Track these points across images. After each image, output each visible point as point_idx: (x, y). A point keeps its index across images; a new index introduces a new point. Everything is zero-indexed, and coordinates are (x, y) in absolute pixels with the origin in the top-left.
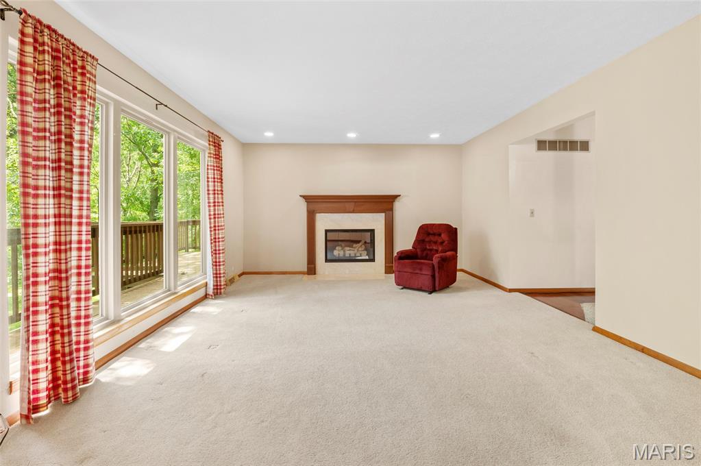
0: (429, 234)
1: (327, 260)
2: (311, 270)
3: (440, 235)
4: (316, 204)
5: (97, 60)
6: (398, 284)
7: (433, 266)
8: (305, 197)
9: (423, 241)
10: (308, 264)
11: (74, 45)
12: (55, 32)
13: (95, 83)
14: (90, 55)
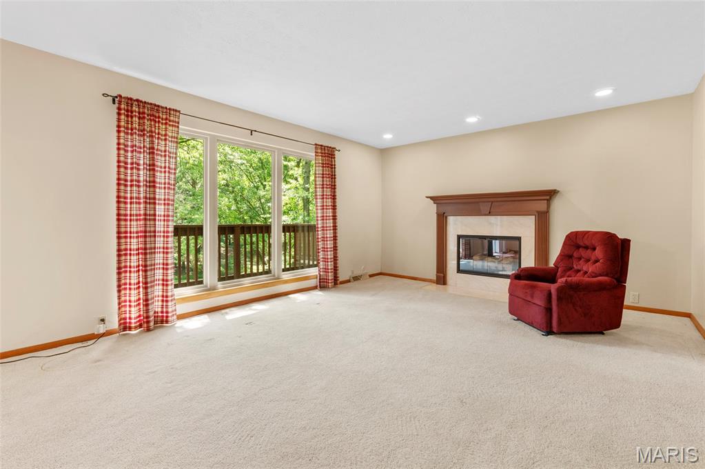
0: (578, 247)
1: (459, 271)
2: (441, 279)
3: (594, 249)
4: (447, 205)
5: (179, 112)
6: (511, 312)
7: (550, 294)
8: (434, 199)
9: (570, 257)
10: (437, 272)
11: (158, 106)
12: (141, 101)
13: (178, 127)
14: (174, 110)
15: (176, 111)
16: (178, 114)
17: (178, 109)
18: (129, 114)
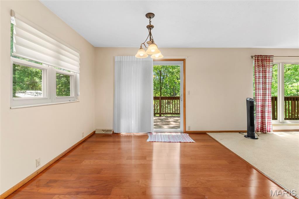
11: (267, 56)
12: (262, 56)
13: (273, 62)
14: (271, 56)
15: (272, 56)
16: (273, 57)
17: (273, 55)
18: (258, 60)
